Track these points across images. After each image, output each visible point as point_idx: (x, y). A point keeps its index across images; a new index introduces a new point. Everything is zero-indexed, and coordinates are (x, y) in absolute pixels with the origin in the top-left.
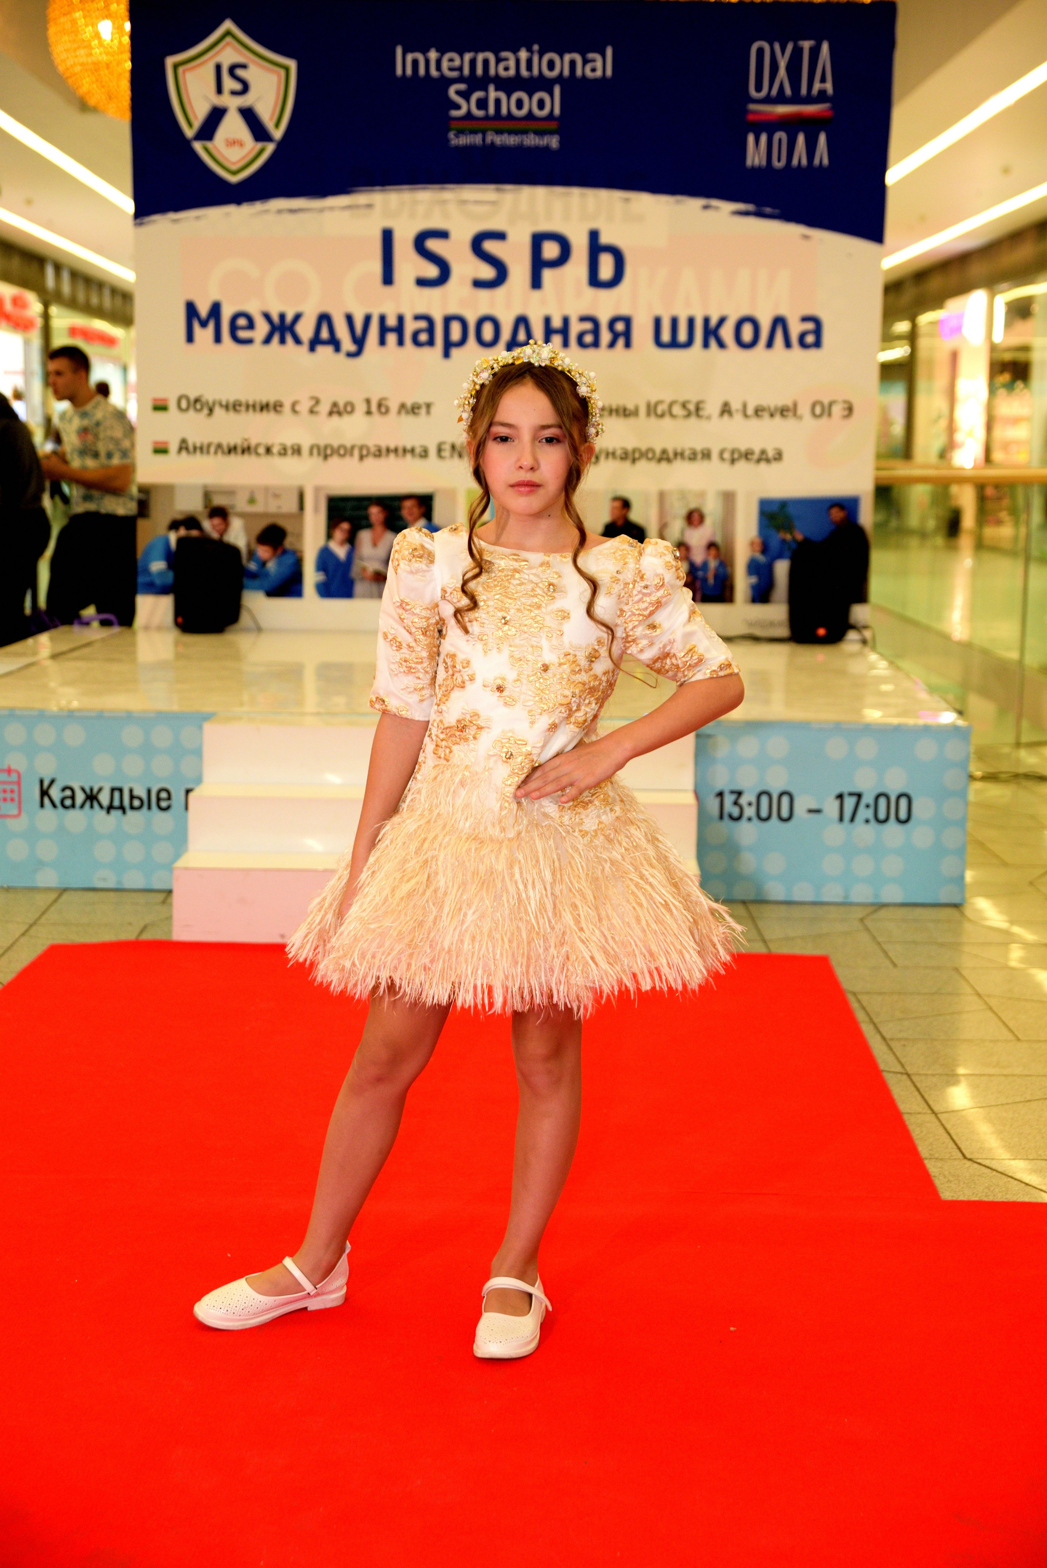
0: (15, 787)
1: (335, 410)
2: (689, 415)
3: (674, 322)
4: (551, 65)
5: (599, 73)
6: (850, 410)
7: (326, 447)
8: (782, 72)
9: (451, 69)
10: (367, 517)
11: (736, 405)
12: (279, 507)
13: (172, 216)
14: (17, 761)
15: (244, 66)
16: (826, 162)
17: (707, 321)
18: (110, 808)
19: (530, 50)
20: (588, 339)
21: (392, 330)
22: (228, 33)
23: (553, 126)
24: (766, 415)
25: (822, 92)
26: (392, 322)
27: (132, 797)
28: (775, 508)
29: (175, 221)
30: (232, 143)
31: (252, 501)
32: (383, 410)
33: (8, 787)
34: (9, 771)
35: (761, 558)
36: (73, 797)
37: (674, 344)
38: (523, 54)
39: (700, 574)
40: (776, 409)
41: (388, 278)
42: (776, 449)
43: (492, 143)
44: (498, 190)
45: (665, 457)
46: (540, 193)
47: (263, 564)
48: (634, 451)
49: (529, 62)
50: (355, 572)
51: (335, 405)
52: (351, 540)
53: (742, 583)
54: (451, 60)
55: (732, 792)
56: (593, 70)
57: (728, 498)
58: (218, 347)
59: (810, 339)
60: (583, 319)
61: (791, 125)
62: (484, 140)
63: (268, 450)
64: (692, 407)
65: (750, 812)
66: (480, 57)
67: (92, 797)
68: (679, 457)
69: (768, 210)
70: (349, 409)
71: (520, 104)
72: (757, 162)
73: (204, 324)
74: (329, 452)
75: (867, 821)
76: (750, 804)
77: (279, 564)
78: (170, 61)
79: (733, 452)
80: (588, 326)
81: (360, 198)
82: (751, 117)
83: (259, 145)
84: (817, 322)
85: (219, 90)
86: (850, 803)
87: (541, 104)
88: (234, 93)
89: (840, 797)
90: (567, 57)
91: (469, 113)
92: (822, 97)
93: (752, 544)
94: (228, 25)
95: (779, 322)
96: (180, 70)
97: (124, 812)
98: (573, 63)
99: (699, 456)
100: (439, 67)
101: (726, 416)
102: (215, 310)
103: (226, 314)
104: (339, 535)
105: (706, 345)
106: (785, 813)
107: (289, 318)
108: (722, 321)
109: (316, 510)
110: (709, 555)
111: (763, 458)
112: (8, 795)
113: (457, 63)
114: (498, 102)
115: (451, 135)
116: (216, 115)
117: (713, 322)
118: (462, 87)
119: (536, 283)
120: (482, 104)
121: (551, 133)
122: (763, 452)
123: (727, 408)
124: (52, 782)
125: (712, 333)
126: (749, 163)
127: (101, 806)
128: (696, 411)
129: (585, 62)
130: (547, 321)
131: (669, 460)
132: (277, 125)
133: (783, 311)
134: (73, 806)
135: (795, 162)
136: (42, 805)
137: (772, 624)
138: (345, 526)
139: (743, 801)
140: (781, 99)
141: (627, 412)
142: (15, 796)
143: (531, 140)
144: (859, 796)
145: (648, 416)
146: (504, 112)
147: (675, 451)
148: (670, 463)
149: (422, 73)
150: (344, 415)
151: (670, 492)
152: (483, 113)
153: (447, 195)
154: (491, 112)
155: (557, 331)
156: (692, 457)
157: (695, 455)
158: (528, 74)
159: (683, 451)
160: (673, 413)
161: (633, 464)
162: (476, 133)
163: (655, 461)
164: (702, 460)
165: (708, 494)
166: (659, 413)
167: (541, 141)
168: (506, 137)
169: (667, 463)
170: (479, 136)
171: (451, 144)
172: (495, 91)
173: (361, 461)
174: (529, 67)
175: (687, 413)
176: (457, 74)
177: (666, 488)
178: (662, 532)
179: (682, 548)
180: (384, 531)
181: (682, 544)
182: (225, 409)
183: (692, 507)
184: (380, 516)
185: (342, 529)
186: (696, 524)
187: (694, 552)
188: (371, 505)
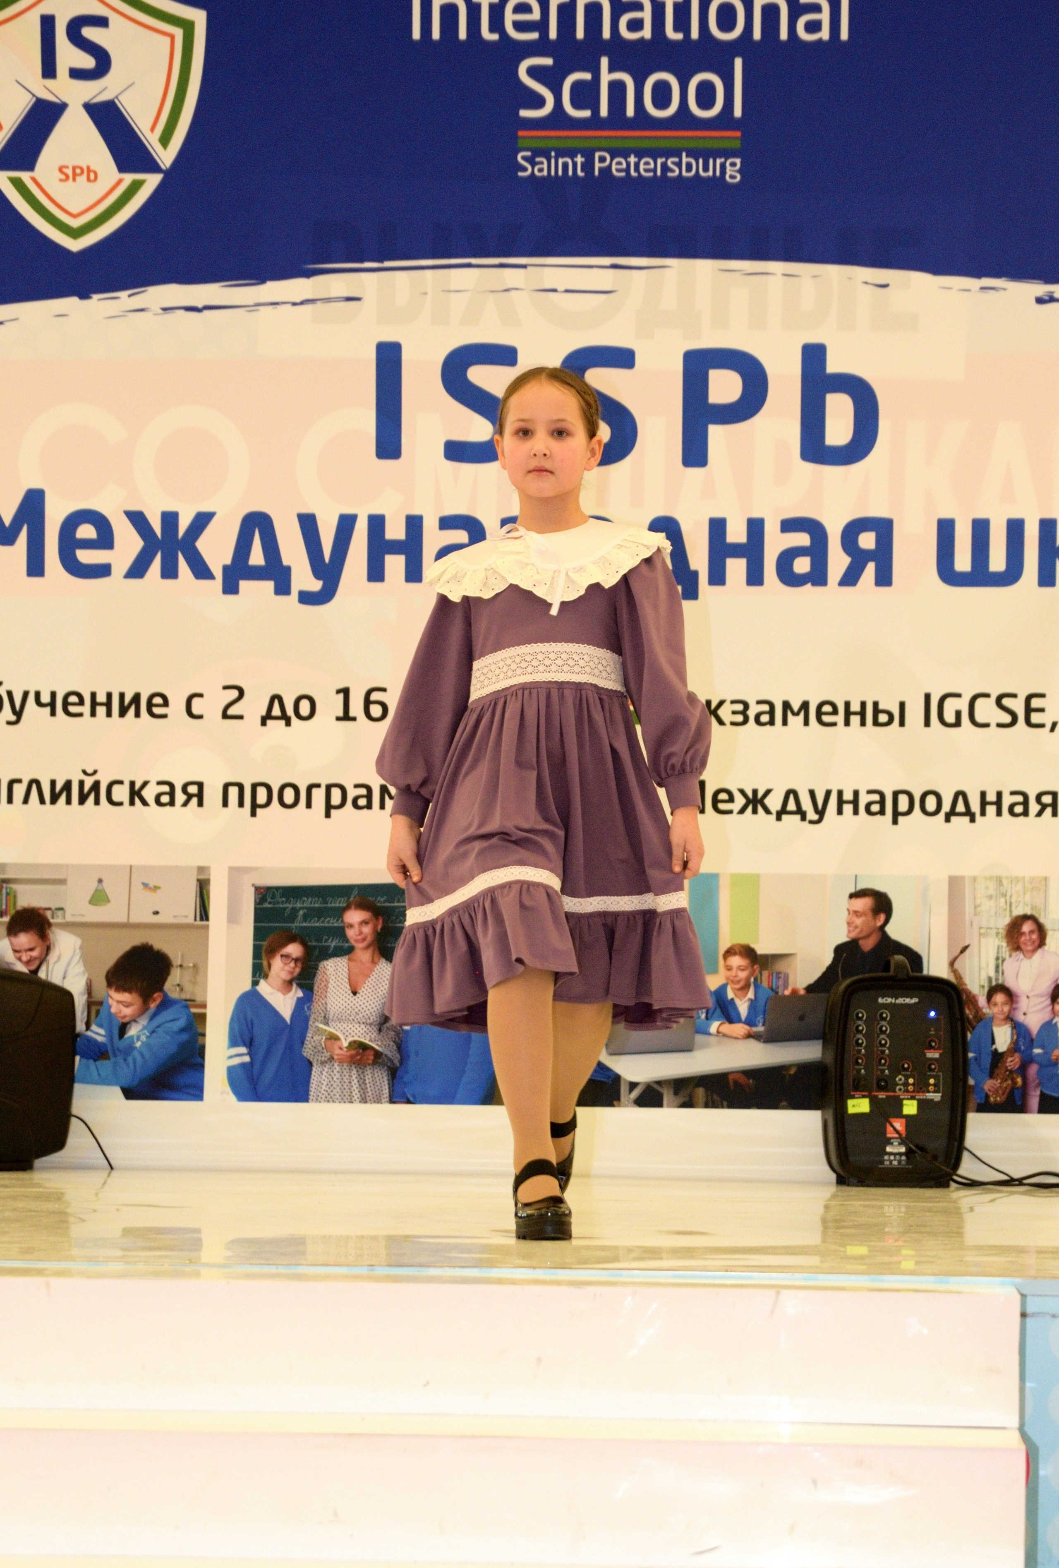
1: (276, 711)
2: (1014, 720)
3: (980, 529)
4: (727, 20)
5: (825, 34)
7: (254, 787)
9: (519, 26)
10: (340, 932)
12: (156, 913)
15: (99, 23)
17: (1047, 527)
20: (802, 565)
21: (395, 547)
23: (732, 138)
26: (395, 531)
30: (72, 171)
31: (99, 898)
32: (376, 711)
37: (982, 577)
39: (1037, 1051)
41: (388, 444)
43: (606, 171)
44: (615, 266)
45: (961, 809)
47: (123, 1028)
48: (896, 794)
49: (682, 13)
50: (312, 1043)
51: (277, 698)
52: (305, 978)
54: (522, 11)
56: (814, 30)
58: (36, 583)
60: (789, 526)
62: (588, 166)
63: (136, 794)
64: (1018, 706)
68: (991, 810)
70: (304, 709)
71: (662, 95)
73: (7, 537)
74: (262, 797)
77: (153, 1032)
80: (803, 539)
81: (332, 281)
83: (127, 178)
85: (48, 69)
87: (706, 95)
88: (77, 74)
91: (558, 117)
98: (770, 15)
99: (1033, 807)
100: (497, 23)
102: (32, 507)
103: (53, 516)
104: (279, 968)
105: (1046, 578)
107: (184, 524)
109: (233, 918)
110: (1054, 1013)
113: (536, 15)
114: (616, 89)
115: (520, 158)
118: (547, 61)
119: (694, 453)
120: (584, 95)
121: (727, 153)
128: (1027, 713)
129: (797, 12)
130: (717, 528)
131: (969, 814)
132: (166, 138)
138: (294, 949)
141: (883, 718)
143: (684, 168)
145: (927, 723)
146: (630, 112)
147: (983, 794)
148: (973, 820)
149: (463, 34)
150: (294, 720)
151: (974, 879)
152: (586, 113)
153: (511, 277)
154: (604, 112)
155: (736, 551)
156: (1019, 809)
157: (1026, 803)
158: (679, 36)
159: (999, 795)
160: (979, 718)
161: (895, 822)
162: (572, 154)
163: (941, 816)
164: (1039, 814)
165: (1052, 884)
166: (950, 718)
167: (706, 169)
168: (633, 159)
169: (967, 819)
170: (579, 159)
171: (521, 174)
172: (611, 70)
173: (328, 815)
174: (682, 22)
175: (1007, 719)
176: (535, 36)
177: (964, 870)
178: (956, 965)
179: (999, 998)
180: (374, 962)
181: (996, 989)
182: (48, 709)
183: (1019, 911)
184: (367, 930)
185: (286, 956)
186: (1030, 948)
187: (1023, 1004)
188: (347, 908)
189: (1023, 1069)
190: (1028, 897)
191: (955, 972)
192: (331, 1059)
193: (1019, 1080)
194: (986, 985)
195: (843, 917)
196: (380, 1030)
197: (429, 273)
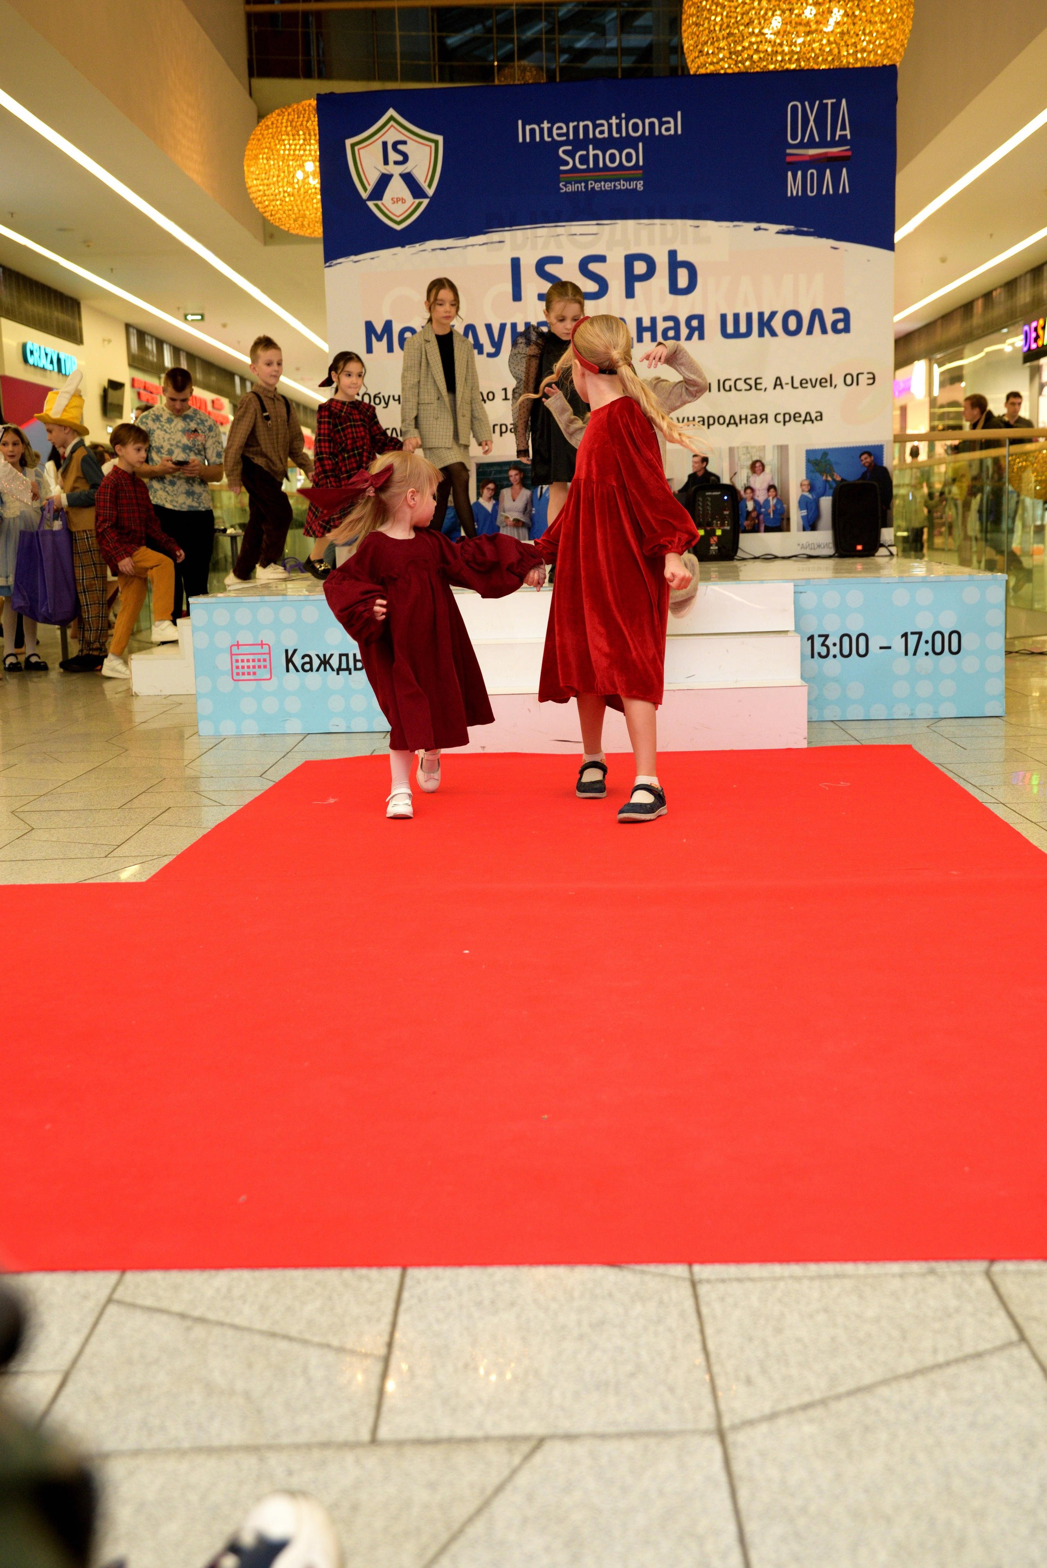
0: (267, 657)
2: (751, 388)
3: (736, 317)
4: (635, 128)
5: (672, 132)
6: (874, 378)
8: (812, 123)
9: (559, 135)
10: (508, 479)
11: (786, 379)
13: (353, 258)
14: (267, 637)
15: (404, 143)
16: (847, 191)
17: (761, 315)
18: (339, 669)
19: (619, 117)
20: (671, 333)
22: (392, 118)
23: (639, 174)
24: (809, 385)
25: (843, 137)
27: (355, 661)
28: (819, 458)
29: (355, 262)
30: (396, 200)
33: (262, 657)
34: (262, 644)
35: (810, 496)
36: (311, 663)
37: (737, 334)
38: (614, 121)
39: (763, 510)
40: (817, 380)
41: (517, 296)
42: (817, 412)
43: (593, 188)
44: (597, 224)
45: (732, 421)
46: (631, 223)
48: (708, 418)
49: (619, 126)
50: (499, 520)
52: (496, 496)
53: (796, 515)
54: (560, 128)
55: (820, 636)
56: (668, 129)
57: (783, 450)
58: (390, 354)
59: (841, 326)
60: (666, 319)
61: (820, 163)
62: (586, 187)
64: (752, 382)
65: (835, 650)
66: (581, 124)
67: (325, 662)
68: (744, 422)
69: (805, 229)
70: (491, 396)
71: (612, 158)
72: (795, 194)
73: (379, 339)
75: (927, 654)
76: (835, 645)
78: (348, 142)
79: (784, 415)
80: (671, 324)
81: (495, 236)
82: (789, 159)
83: (417, 201)
84: (845, 311)
85: (386, 162)
86: (912, 640)
87: (629, 157)
88: (396, 163)
89: (905, 635)
90: (647, 121)
91: (575, 169)
92: (843, 140)
93: (801, 485)
94: (391, 112)
95: (817, 313)
96: (356, 148)
97: (350, 673)
98: (652, 125)
99: (759, 420)
100: (550, 134)
101: (778, 388)
102: (388, 325)
103: (396, 329)
104: (486, 493)
105: (761, 334)
106: (862, 651)
108: (773, 314)
110: (769, 496)
111: (808, 418)
112: (262, 663)
113: (565, 130)
114: (596, 157)
115: (561, 185)
116: (384, 180)
117: (766, 316)
118: (570, 148)
119: (630, 293)
120: (584, 160)
121: (638, 179)
122: (808, 413)
123: (778, 382)
124: (295, 651)
125: (765, 325)
126: (789, 194)
127: (333, 669)
128: (755, 385)
129: (661, 124)
130: (639, 321)
131: (735, 423)
132: (430, 186)
133: (818, 306)
134: (311, 669)
135: (824, 192)
136: (288, 670)
137: (819, 546)
138: (491, 486)
139: (829, 642)
140: (811, 144)
142: (267, 663)
143: (622, 185)
144: (920, 634)
145: (719, 390)
146: (601, 165)
147: (740, 416)
148: (737, 426)
149: (538, 139)
150: (487, 401)
151: (738, 448)
152: (584, 167)
153: (560, 230)
154: (591, 166)
155: (647, 329)
156: (754, 421)
157: (756, 418)
158: (618, 136)
159: (746, 416)
160: (738, 387)
161: (708, 428)
162: (580, 182)
163: (725, 425)
164: (761, 422)
165: (767, 448)
166: (727, 388)
167: (630, 185)
168: (603, 183)
169: (735, 425)
170: (583, 184)
171: (562, 191)
172: (594, 150)
173: (501, 435)
174: (619, 130)
175: (748, 387)
176: (564, 138)
177: (735, 444)
178: (733, 480)
179: (749, 491)
180: (520, 489)
181: (748, 488)
182: (397, 402)
183: (755, 459)
184: (517, 477)
185: (489, 489)
186: (759, 472)
187: (757, 493)
188: (510, 469)
189: (758, 517)
190: (758, 453)
191: (732, 482)
192: (507, 525)
193: (757, 521)
194: (743, 485)
195: (690, 464)
196: (524, 514)
197: (529, 231)
